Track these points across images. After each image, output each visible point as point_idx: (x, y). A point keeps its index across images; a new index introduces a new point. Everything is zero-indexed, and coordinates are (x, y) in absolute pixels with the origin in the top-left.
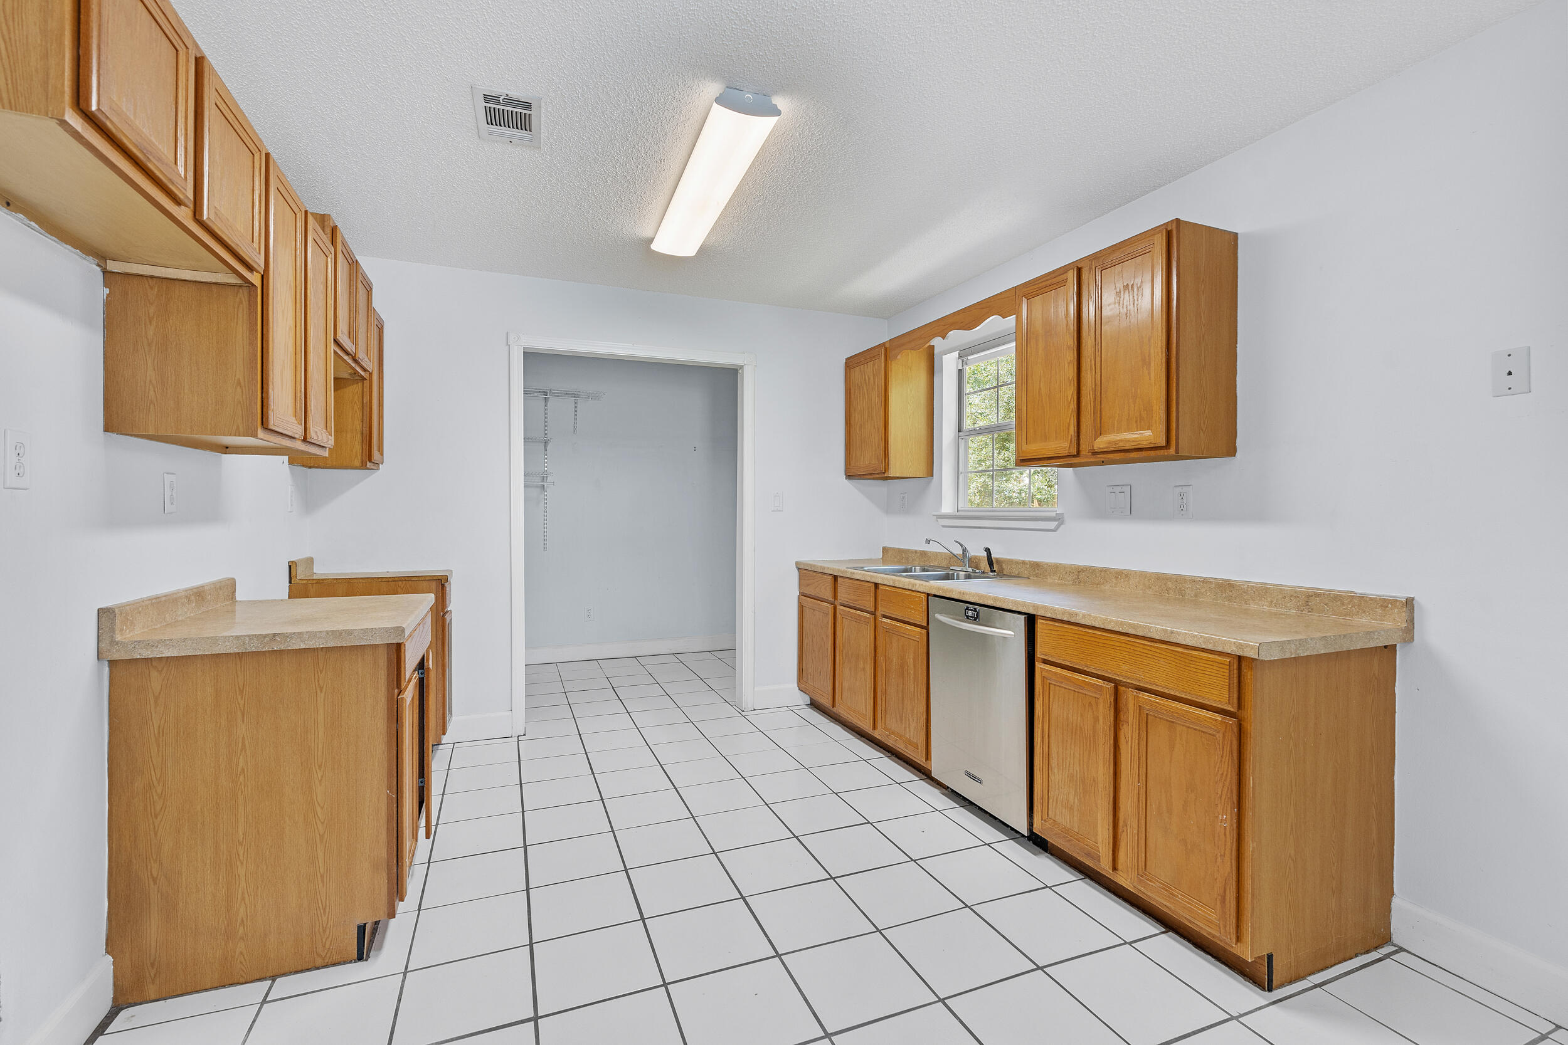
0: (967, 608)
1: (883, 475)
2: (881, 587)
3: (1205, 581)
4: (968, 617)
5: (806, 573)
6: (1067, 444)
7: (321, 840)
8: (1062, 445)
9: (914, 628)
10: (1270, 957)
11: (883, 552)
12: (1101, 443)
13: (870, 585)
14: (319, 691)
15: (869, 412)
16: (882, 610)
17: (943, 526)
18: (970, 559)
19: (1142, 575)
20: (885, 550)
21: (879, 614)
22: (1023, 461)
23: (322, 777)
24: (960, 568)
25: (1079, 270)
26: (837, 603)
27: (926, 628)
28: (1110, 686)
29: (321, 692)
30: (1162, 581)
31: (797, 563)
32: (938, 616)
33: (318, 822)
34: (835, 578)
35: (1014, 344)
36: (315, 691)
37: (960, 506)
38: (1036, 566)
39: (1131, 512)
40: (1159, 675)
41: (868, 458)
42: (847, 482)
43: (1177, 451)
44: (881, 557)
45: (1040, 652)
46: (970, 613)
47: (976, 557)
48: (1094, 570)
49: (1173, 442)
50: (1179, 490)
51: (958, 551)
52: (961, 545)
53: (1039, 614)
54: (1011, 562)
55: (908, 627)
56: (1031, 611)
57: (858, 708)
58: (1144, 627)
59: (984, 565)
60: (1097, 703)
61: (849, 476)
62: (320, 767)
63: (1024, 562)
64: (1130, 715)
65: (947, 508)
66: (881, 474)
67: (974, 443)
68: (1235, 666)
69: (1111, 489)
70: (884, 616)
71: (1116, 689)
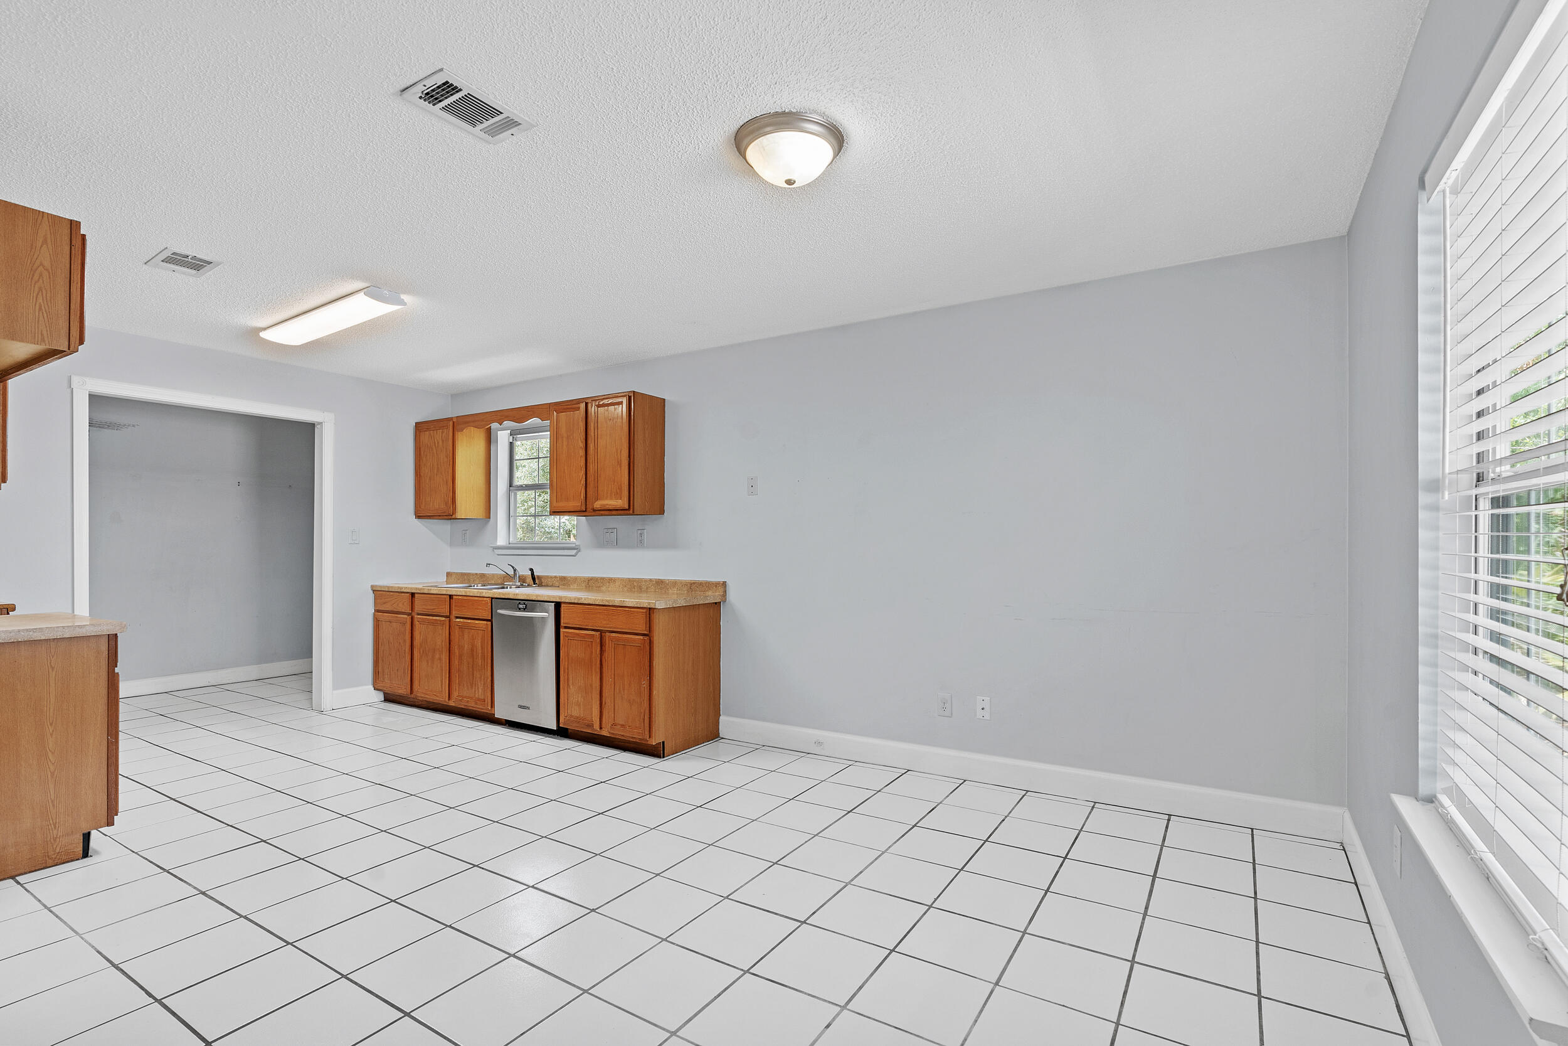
0: (519, 603)
1: (451, 517)
2: (454, 597)
3: (651, 580)
4: (520, 609)
5: (379, 594)
6: (580, 504)
7: (52, 777)
8: (576, 504)
9: (481, 622)
10: (663, 743)
11: (447, 576)
12: (598, 505)
13: (445, 596)
14: (50, 670)
15: (438, 468)
16: (454, 613)
17: (498, 555)
18: (519, 577)
19: (622, 580)
20: (448, 574)
21: (452, 617)
22: (554, 512)
23: (53, 731)
24: (511, 583)
25: (587, 404)
26: (413, 614)
27: (491, 621)
28: (598, 634)
29: (53, 670)
30: (631, 582)
31: (372, 586)
32: (500, 611)
33: (49, 763)
34: (413, 595)
35: (549, 433)
36: (47, 670)
37: (511, 540)
38: (563, 579)
39: (616, 544)
40: (619, 623)
41: (437, 503)
42: (416, 521)
43: (633, 512)
44: (445, 580)
45: (563, 621)
46: (521, 606)
47: (523, 576)
48: (597, 579)
49: (632, 507)
50: (639, 532)
51: (511, 572)
52: (513, 567)
53: (562, 601)
54: (547, 577)
55: (477, 622)
56: (558, 600)
57: (433, 687)
58: (612, 601)
59: (530, 580)
60: (592, 645)
61: (418, 516)
62: (51, 724)
63: (556, 577)
64: (609, 645)
65: (501, 541)
66: (448, 514)
67: (521, 496)
68: (648, 613)
69: (606, 530)
70: (457, 618)
71: (601, 635)
